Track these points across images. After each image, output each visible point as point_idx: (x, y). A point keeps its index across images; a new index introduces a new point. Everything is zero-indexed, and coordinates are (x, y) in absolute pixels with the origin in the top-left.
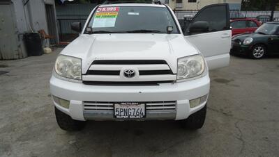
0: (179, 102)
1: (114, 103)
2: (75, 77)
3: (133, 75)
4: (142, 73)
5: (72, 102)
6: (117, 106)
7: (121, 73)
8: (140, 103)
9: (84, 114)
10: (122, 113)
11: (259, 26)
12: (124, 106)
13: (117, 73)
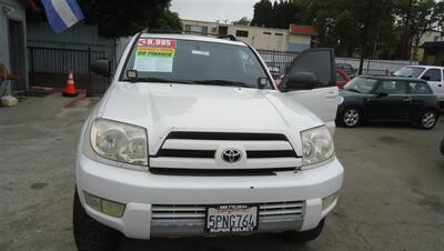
0: (309, 202)
1: (207, 206)
2: (132, 161)
3: (237, 158)
4: (252, 154)
5: (132, 206)
6: (212, 212)
7: (218, 155)
8: (250, 205)
9: (152, 227)
10: (220, 224)
11: (347, 81)
12: (223, 211)
13: (210, 154)
